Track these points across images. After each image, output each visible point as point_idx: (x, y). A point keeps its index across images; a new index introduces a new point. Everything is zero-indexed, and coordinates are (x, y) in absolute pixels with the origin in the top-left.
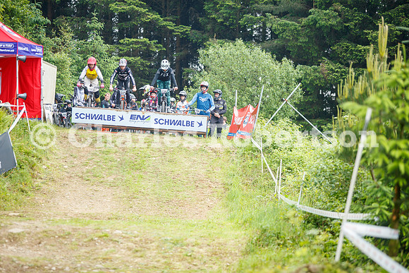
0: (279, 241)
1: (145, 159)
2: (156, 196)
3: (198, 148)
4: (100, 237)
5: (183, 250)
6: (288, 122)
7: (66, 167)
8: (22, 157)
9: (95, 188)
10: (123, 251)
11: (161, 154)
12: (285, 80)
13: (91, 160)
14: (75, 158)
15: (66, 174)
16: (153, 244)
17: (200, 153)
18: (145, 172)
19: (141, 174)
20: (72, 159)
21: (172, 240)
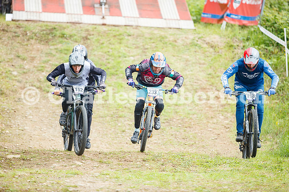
1: (120, 60)
3: (189, 41)
7: (15, 73)
11: (139, 51)
13: (46, 62)
14: (24, 60)
15: (17, 84)
17: (193, 49)
20: (20, 62)
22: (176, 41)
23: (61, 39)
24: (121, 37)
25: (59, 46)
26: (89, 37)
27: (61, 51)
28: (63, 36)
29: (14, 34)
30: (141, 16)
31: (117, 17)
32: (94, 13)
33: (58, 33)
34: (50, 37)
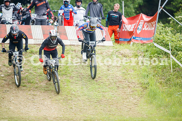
2: (86, 97)
3: (110, 53)
9: (33, 93)
15: (4, 82)
18: (71, 77)
19: (68, 78)
20: (5, 69)
23: (30, 54)
28: (32, 52)
31: (65, 40)
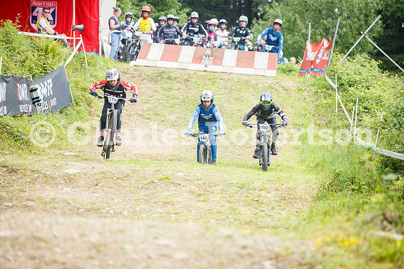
0: (353, 187)
4: (160, 179)
5: (249, 195)
6: (365, 58)
8: (79, 93)
10: (186, 194)
11: (227, 91)
12: (364, 11)
13: (152, 97)
16: (217, 188)
21: (237, 183)
22: (257, 85)
23: (167, 80)
24: (215, 80)
25: (165, 86)
26: (189, 79)
27: (165, 89)
28: (169, 78)
29: (131, 75)
30: (237, 66)
31: (217, 66)
32: (200, 62)
33: (166, 76)
34: (159, 78)
